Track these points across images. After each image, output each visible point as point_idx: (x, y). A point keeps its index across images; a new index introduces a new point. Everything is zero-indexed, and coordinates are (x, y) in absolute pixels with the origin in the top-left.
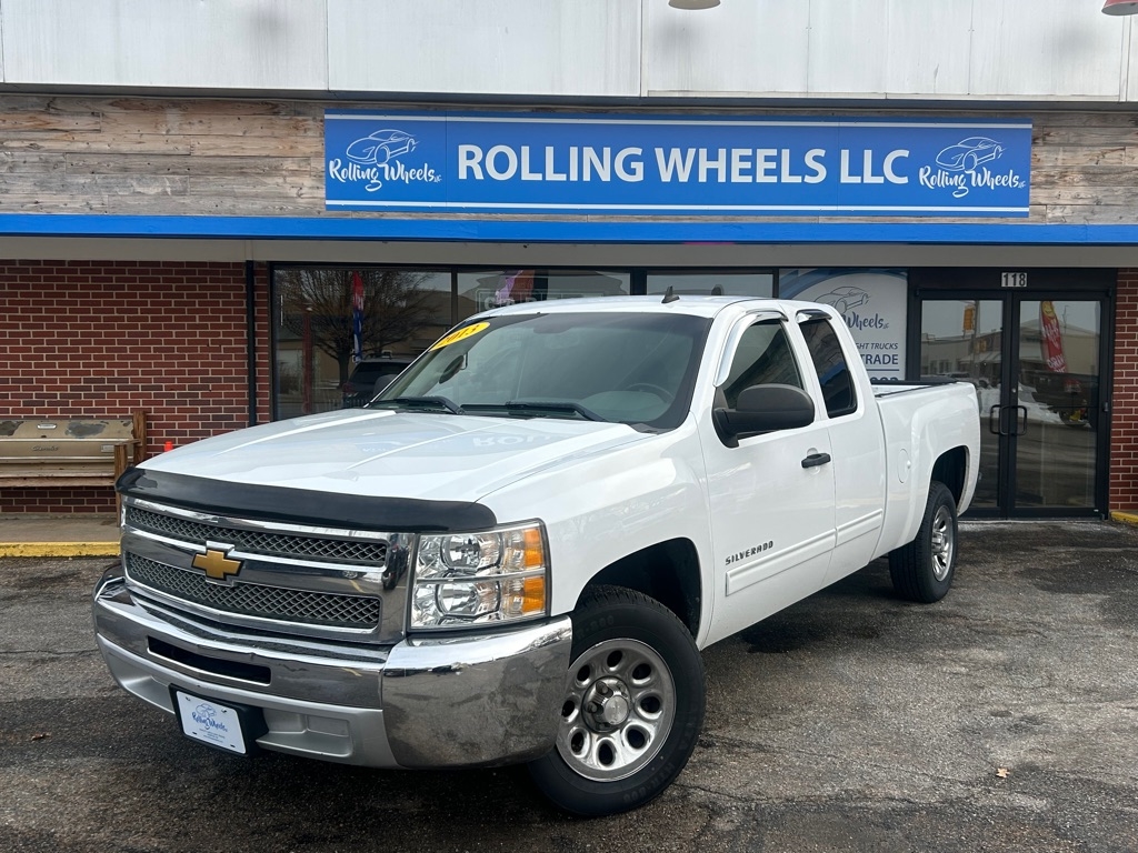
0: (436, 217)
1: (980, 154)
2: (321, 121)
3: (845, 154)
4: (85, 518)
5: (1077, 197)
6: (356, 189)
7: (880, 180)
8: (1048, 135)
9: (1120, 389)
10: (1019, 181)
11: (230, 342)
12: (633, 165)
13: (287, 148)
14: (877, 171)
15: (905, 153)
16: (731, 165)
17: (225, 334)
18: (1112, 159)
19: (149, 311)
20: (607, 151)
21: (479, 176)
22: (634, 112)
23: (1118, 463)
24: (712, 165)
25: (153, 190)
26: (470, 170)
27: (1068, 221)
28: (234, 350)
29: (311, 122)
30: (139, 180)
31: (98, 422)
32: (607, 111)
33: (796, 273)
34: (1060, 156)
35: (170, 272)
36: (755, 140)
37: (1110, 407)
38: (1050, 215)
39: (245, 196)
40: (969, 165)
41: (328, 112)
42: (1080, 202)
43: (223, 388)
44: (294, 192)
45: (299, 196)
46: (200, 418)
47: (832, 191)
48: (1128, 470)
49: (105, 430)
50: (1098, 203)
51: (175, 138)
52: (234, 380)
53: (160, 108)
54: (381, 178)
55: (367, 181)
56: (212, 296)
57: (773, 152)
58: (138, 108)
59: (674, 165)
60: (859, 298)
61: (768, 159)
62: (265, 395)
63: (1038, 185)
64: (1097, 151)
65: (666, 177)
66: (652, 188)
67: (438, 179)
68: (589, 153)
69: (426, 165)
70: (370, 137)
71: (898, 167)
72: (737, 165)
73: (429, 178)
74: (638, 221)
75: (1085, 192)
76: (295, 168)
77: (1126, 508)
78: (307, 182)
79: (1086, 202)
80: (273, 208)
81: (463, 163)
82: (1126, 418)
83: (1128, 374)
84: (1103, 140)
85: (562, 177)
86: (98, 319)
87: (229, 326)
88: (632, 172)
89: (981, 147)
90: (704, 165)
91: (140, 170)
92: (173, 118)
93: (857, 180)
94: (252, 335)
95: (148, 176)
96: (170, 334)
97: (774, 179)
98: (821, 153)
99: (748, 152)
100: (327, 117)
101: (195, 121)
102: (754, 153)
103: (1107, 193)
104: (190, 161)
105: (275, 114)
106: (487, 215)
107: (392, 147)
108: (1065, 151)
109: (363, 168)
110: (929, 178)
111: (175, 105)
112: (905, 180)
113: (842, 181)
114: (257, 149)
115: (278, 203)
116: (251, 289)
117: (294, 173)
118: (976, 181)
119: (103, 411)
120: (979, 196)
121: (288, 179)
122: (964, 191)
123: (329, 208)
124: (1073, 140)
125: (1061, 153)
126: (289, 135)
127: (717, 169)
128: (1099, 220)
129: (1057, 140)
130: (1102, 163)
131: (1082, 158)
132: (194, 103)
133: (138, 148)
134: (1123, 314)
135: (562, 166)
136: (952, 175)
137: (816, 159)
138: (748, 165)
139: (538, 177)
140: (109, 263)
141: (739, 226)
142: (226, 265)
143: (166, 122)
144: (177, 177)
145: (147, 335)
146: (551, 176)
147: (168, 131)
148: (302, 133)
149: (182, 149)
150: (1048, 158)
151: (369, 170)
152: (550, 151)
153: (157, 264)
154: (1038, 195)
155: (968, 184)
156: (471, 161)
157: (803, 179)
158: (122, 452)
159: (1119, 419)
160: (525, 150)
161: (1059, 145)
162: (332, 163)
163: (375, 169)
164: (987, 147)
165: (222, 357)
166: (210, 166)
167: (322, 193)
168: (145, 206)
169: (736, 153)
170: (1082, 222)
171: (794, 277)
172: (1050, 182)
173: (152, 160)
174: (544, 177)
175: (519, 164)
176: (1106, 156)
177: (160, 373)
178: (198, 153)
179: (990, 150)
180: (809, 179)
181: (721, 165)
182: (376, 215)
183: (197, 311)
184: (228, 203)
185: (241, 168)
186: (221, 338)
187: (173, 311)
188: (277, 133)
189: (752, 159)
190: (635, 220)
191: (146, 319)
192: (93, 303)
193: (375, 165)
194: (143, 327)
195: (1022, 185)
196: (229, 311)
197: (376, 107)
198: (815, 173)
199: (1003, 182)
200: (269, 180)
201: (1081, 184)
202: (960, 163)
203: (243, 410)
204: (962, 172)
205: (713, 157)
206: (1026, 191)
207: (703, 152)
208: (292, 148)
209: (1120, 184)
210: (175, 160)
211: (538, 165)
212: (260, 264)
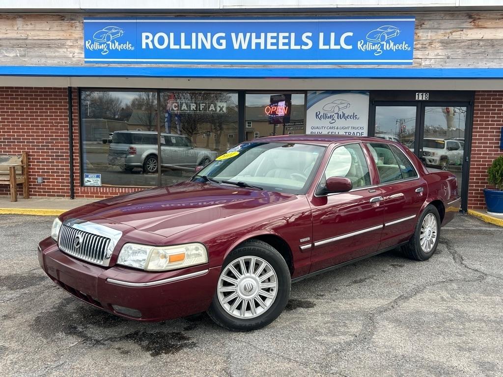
0: (132, 66)
1: (388, 34)
2: (82, 23)
3: (321, 35)
4: (4, 197)
5: (438, 55)
6: (97, 54)
7: (338, 47)
8: (423, 24)
9: (475, 150)
10: (408, 47)
11: (62, 123)
12: (221, 41)
13: (68, 35)
14: (337, 42)
15: (351, 34)
16: (267, 41)
17: (60, 119)
18: (456, 35)
19: (29, 109)
20: (209, 35)
21: (151, 46)
22: (221, 16)
23: (473, 186)
24: (258, 41)
25: (12, 55)
26: (147, 44)
27: (433, 66)
28: (64, 126)
29: (78, 24)
30: (6, 50)
31: (8, 157)
32: (209, 16)
33: (316, 93)
34: (429, 35)
35: (37, 92)
36: (278, 29)
37: (469, 159)
38: (423, 64)
39: (51, 57)
40: (383, 39)
41: (85, 19)
42: (439, 57)
43: (59, 143)
44: (71, 55)
45: (73, 57)
46: (50, 156)
47: (315, 52)
48: (478, 190)
49: (10, 160)
50: (448, 58)
51: (21, 31)
52: (64, 139)
53: (14, 18)
54: (108, 48)
55: (102, 50)
56: (55, 102)
57: (287, 34)
58: (5, 18)
59: (240, 41)
60: (345, 105)
61: (284, 38)
62: (77, 146)
63: (417, 49)
64: (449, 31)
65: (236, 46)
66: (230, 52)
67: (133, 49)
68: (201, 35)
69: (128, 42)
70: (103, 30)
71: (348, 41)
72: (269, 41)
73: (129, 48)
74: (224, 68)
75: (442, 53)
76: (71, 44)
77: (476, 208)
78: (77, 51)
79: (442, 57)
80: (62, 63)
81: (144, 41)
82: (477, 165)
83: (479, 143)
84: (452, 26)
85: (188, 47)
86: (8, 112)
87: (62, 116)
88: (221, 44)
89: (389, 30)
90: (254, 41)
91: (6, 46)
92: (19, 23)
93: (327, 47)
94: (71, 119)
95: (10, 49)
96: (38, 119)
97: (287, 47)
98: (310, 34)
99: (275, 34)
100: (85, 21)
101: (29, 24)
102: (278, 35)
103: (452, 53)
104: (27, 42)
105: (63, 20)
106: (155, 65)
107: (113, 34)
108: (432, 32)
109: (100, 44)
110: (362, 46)
111: (21, 17)
112: (350, 47)
113: (320, 48)
114: (56, 36)
115: (64, 61)
116: (71, 99)
117: (71, 46)
118: (386, 47)
119: (10, 152)
120: (388, 54)
121: (68, 50)
122: (380, 52)
123: (86, 62)
124: (436, 26)
125: (430, 33)
126: (68, 29)
127: (260, 43)
128: (449, 66)
129: (428, 26)
130: (450, 38)
131: (440, 35)
132: (28, 15)
133: (5, 36)
134: (477, 113)
135: (188, 42)
136: (374, 45)
137: (307, 37)
138: (275, 41)
139: (177, 47)
140: (12, 88)
141: (271, 70)
142: (60, 89)
143: (17, 24)
144: (22, 49)
145: (28, 119)
146: (183, 47)
147: (18, 28)
148: (74, 28)
149: (24, 36)
150: (424, 35)
151: (103, 45)
152: (183, 35)
153: (32, 88)
154: (417, 54)
155: (382, 49)
156: (147, 40)
157: (301, 47)
158: (13, 170)
159: (473, 165)
160: (172, 35)
161: (429, 29)
162: (87, 42)
163: (105, 45)
164: (392, 30)
165: (58, 129)
166: (35, 44)
167: (83, 56)
168: (8, 62)
169: (269, 35)
170: (440, 67)
171: (314, 95)
172: (424, 48)
173: (12, 41)
174: (180, 47)
175: (169, 41)
176: (453, 34)
177: (33, 136)
178: (30, 38)
179: (394, 32)
180: (304, 47)
181: (262, 41)
182: (106, 65)
183: (49, 109)
184: (43, 60)
185: (48, 45)
186: (58, 121)
187: (38, 109)
188: (63, 28)
189: (277, 38)
190: (222, 67)
191: (27, 112)
192: (5, 105)
193: (105, 43)
194: (27, 116)
195: (409, 49)
196: (61, 109)
197: (106, 16)
198: (307, 44)
199: (400, 48)
200: (60, 50)
201: (440, 48)
202: (378, 38)
203: (67, 153)
204: (379, 43)
205: (258, 37)
206: (411, 52)
207: (254, 35)
208: (70, 35)
209: (460, 48)
210: (21, 41)
211: (177, 41)
212: (74, 88)
